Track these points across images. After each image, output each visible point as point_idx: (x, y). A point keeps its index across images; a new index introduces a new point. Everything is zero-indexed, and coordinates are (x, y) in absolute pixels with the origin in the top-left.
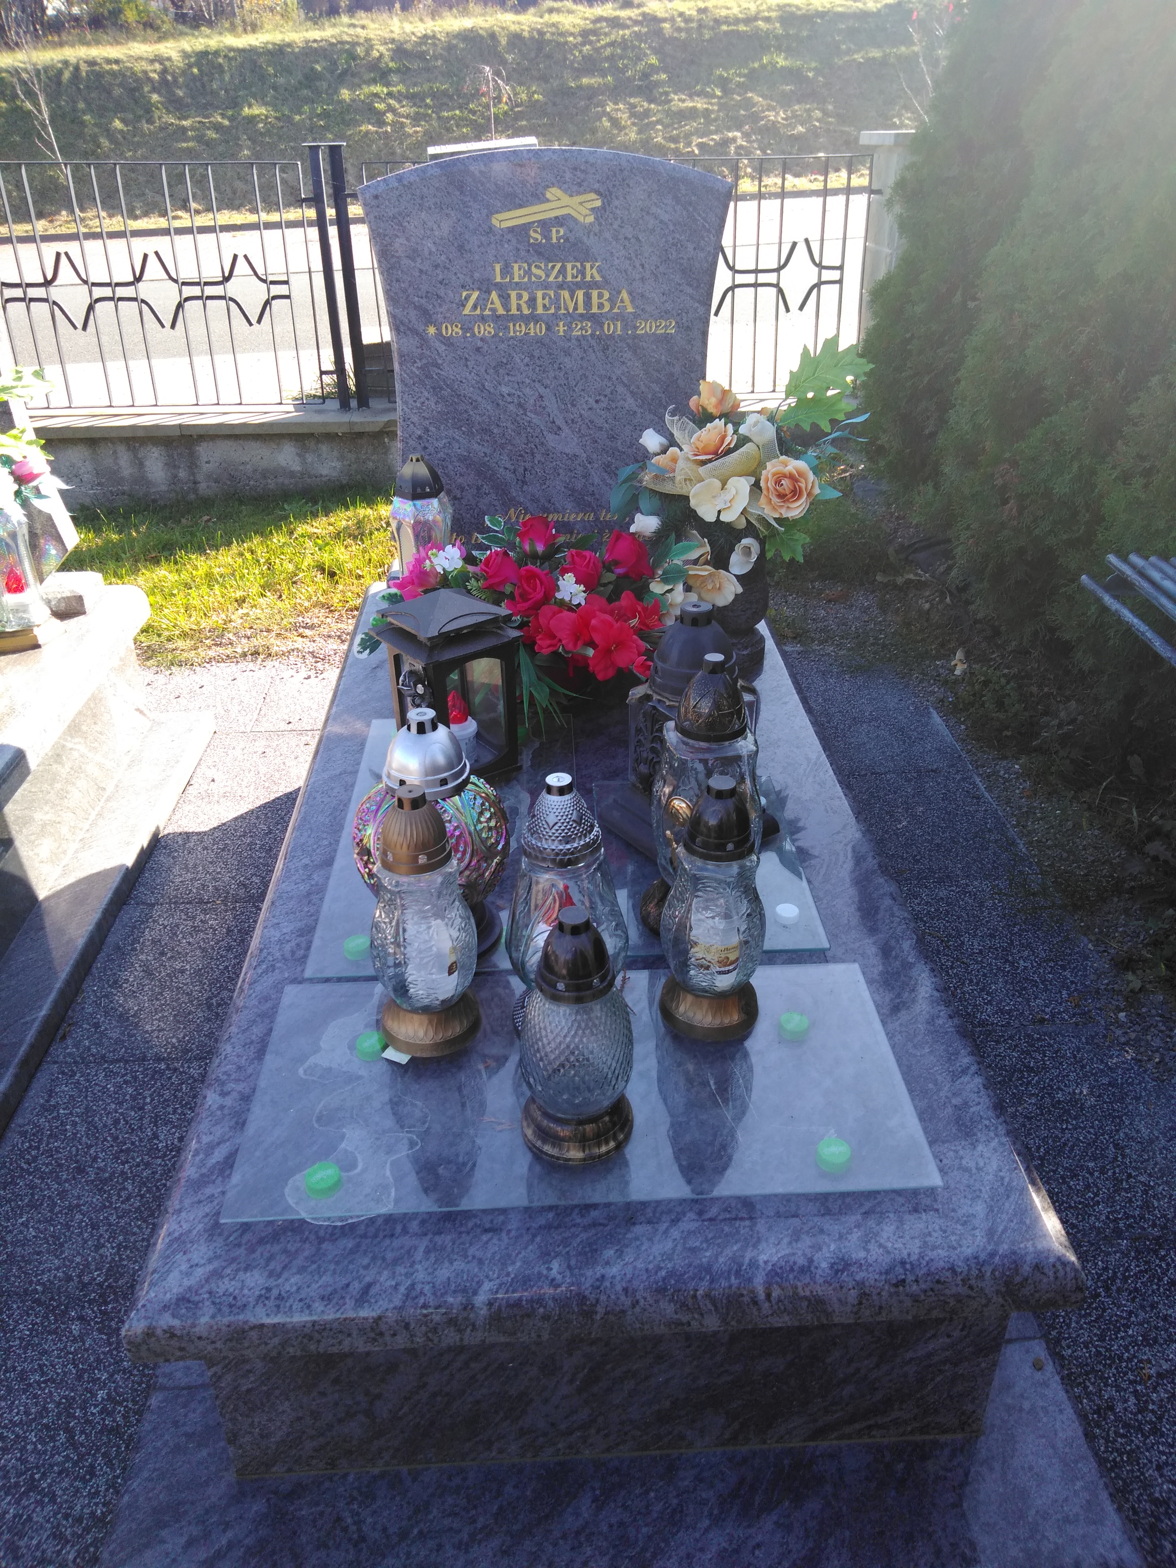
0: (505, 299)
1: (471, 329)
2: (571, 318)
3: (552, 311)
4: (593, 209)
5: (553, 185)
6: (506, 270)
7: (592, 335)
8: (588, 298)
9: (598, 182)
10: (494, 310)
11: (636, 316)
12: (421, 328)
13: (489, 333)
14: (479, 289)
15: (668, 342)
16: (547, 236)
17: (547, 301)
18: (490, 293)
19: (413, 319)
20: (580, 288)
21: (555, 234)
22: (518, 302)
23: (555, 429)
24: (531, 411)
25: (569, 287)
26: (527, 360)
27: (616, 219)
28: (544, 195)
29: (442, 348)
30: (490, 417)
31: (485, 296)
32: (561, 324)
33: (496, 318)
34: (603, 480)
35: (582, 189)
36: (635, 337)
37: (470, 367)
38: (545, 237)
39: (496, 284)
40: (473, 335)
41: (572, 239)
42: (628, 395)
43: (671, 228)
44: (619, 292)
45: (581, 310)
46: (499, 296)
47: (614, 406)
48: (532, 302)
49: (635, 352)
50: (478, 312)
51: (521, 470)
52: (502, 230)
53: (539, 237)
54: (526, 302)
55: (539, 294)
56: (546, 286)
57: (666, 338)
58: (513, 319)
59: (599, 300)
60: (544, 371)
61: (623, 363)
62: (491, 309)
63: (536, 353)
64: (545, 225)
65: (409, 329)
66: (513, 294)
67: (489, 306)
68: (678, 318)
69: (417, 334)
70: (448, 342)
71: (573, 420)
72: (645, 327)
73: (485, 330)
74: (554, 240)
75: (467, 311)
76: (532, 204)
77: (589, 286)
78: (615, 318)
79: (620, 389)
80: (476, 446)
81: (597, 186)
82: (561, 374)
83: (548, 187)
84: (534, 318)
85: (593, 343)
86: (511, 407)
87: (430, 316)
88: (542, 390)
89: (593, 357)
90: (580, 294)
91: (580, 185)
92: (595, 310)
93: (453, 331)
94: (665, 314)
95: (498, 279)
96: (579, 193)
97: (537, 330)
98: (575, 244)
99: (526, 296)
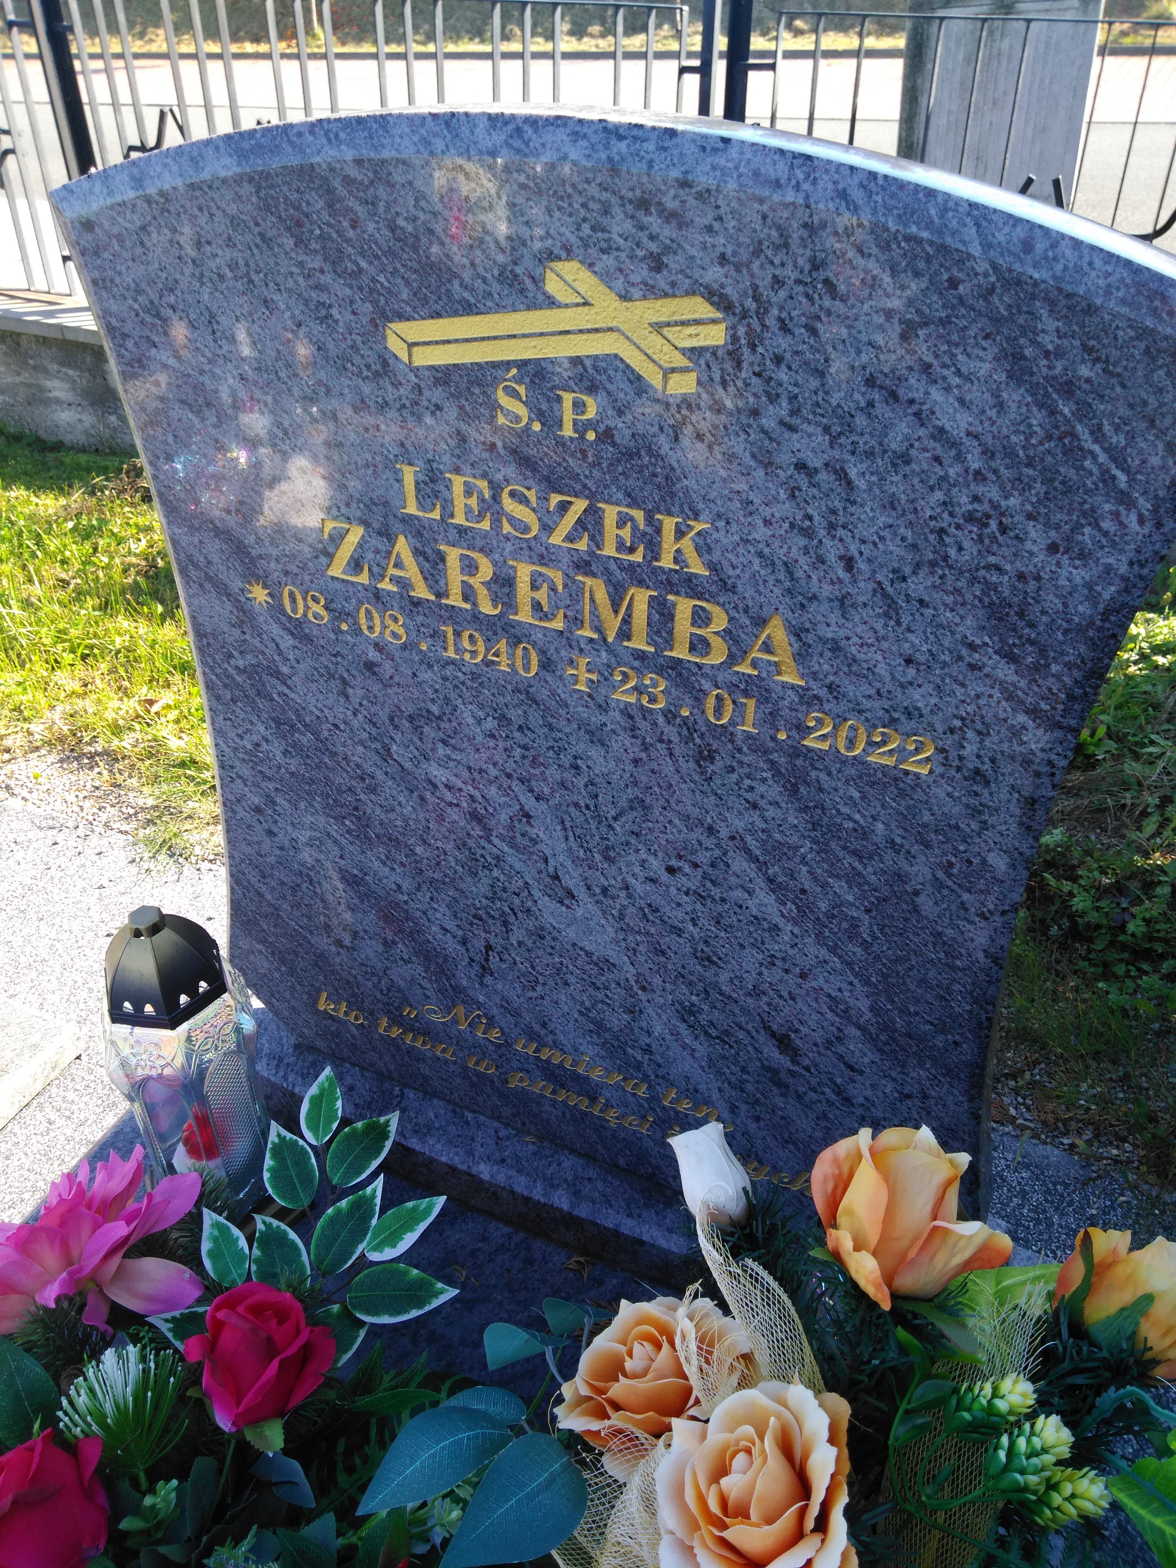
0: (431, 562)
1: (350, 616)
2: (611, 654)
3: (558, 624)
4: (694, 353)
5: (569, 253)
6: (433, 488)
7: (670, 715)
8: (663, 614)
9: (723, 259)
10: (404, 584)
11: (808, 699)
12: (236, 584)
13: (395, 635)
14: (365, 523)
15: (902, 794)
16: (546, 414)
17: (542, 596)
18: (391, 540)
19: (215, 558)
20: (641, 583)
21: (572, 412)
22: (465, 578)
23: (561, 893)
24: (500, 837)
25: (607, 572)
26: (490, 724)
27: (773, 398)
28: (538, 282)
29: (288, 642)
30: (406, 820)
31: (377, 542)
32: (584, 661)
33: (412, 604)
34: (675, 1034)
35: (661, 281)
36: (796, 752)
37: (355, 701)
38: (541, 416)
39: (407, 520)
40: (357, 631)
41: (623, 437)
42: (760, 882)
43: (975, 462)
44: (761, 622)
45: (639, 643)
46: (417, 553)
47: (716, 892)
48: (503, 587)
49: (793, 791)
50: (364, 578)
51: (480, 944)
52: (416, 370)
53: (522, 411)
54: (486, 584)
55: (524, 572)
56: (542, 555)
57: (900, 781)
58: (453, 617)
59: (697, 628)
60: (534, 762)
61: (755, 806)
62: (394, 580)
63: (515, 714)
64: (541, 379)
65: (208, 578)
66: (453, 555)
67: (392, 571)
68: (949, 741)
69: (228, 595)
70: (299, 630)
71: (605, 891)
72: (834, 737)
73: (386, 627)
74: (568, 431)
75: (337, 570)
76: (500, 308)
77: (670, 584)
78: (741, 688)
79: (739, 864)
80: (377, 864)
81: (714, 274)
82: (580, 782)
83: (552, 256)
84: (507, 629)
85: (671, 732)
86: (453, 815)
87: (253, 560)
88: (529, 802)
89: (668, 768)
90: (640, 599)
91: (657, 265)
92: (680, 652)
93: (309, 608)
94: (905, 717)
95: (412, 509)
96: (651, 292)
97: (517, 661)
98: (630, 455)
99: (486, 570)
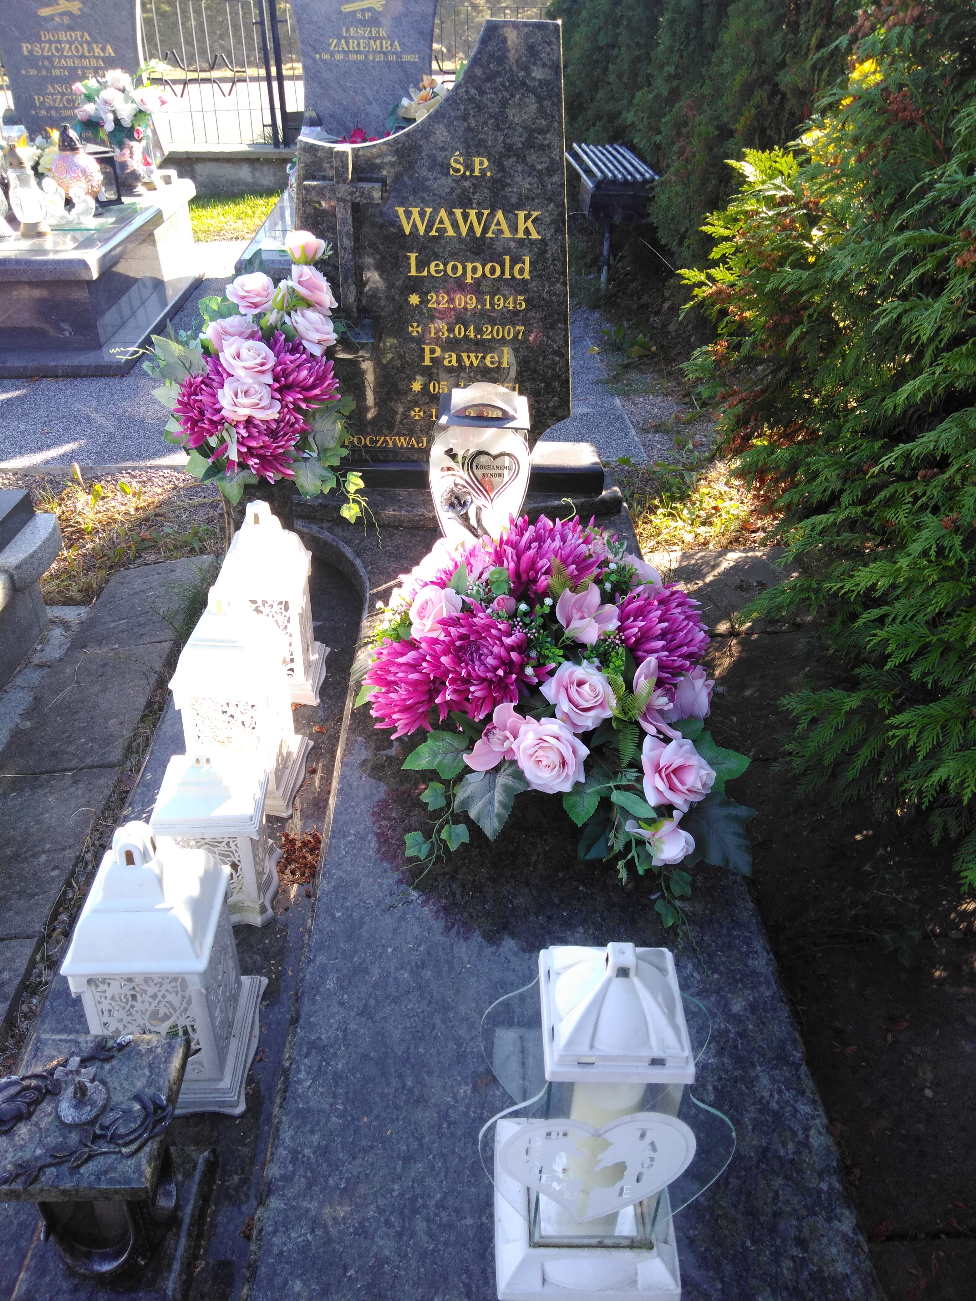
0: (347, 43)
1: (333, 56)
2: (375, 52)
3: (367, 49)
4: (382, 5)
6: (348, 30)
7: (384, 60)
8: (381, 44)
10: (343, 48)
11: (401, 53)
12: (313, 55)
13: (341, 58)
14: (337, 38)
15: (415, 65)
16: (363, 16)
17: (364, 45)
18: (341, 40)
19: (310, 51)
20: (378, 39)
21: (368, 15)
22: (353, 44)
23: (370, 103)
24: (359, 94)
25: (373, 39)
26: (357, 71)
29: (322, 65)
30: (342, 96)
31: (339, 41)
32: (371, 55)
33: (344, 52)
36: (402, 62)
37: (334, 73)
39: (344, 37)
40: (334, 59)
41: (374, 18)
42: (400, 88)
43: (414, 14)
44: (394, 42)
45: (379, 49)
46: (345, 42)
47: (394, 93)
48: (359, 44)
49: (402, 69)
50: (336, 48)
51: (356, 122)
53: (361, 16)
54: (356, 45)
55: (361, 42)
56: (364, 38)
57: (414, 63)
58: (351, 52)
59: (386, 45)
60: (364, 76)
61: (397, 74)
63: (361, 68)
64: (363, 11)
65: (308, 56)
66: (351, 41)
67: (341, 46)
68: (419, 54)
69: (312, 58)
70: (324, 62)
71: (377, 99)
72: (406, 58)
73: (339, 57)
74: (367, 18)
75: (332, 48)
76: (357, 2)
77: (381, 39)
78: (393, 53)
79: (396, 85)
80: (337, 110)
82: (371, 78)
84: (359, 52)
85: (384, 64)
86: (351, 92)
87: (317, 50)
88: (363, 85)
89: (384, 70)
90: (378, 42)
92: (384, 49)
93: (326, 56)
94: (413, 52)
95: (344, 34)
97: (361, 57)
98: (375, 20)
99: (356, 42)
